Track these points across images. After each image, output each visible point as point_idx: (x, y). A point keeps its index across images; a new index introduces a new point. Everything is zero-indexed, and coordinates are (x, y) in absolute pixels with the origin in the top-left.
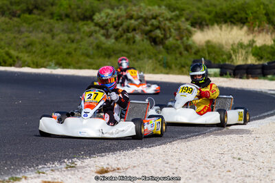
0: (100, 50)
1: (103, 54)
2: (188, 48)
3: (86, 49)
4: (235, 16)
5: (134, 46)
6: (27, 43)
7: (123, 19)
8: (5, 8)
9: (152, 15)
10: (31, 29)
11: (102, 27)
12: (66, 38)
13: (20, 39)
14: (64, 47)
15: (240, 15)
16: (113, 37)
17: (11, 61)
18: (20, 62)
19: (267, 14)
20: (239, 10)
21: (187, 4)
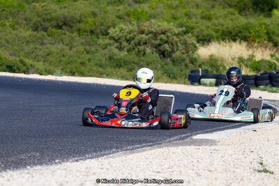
0: (112, 61)
1: (115, 64)
2: (193, 61)
3: (99, 60)
4: (239, 34)
5: (144, 58)
6: (46, 54)
7: (135, 33)
8: (39, 24)
9: (162, 30)
10: (54, 42)
11: (116, 40)
12: (82, 50)
13: (40, 50)
14: (79, 57)
15: (243, 34)
16: (125, 49)
17: (25, 68)
18: (33, 70)
19: (268, 33)
20: (243, 29)
21: (197, 23)
